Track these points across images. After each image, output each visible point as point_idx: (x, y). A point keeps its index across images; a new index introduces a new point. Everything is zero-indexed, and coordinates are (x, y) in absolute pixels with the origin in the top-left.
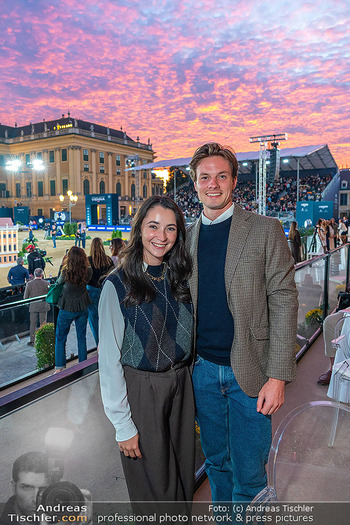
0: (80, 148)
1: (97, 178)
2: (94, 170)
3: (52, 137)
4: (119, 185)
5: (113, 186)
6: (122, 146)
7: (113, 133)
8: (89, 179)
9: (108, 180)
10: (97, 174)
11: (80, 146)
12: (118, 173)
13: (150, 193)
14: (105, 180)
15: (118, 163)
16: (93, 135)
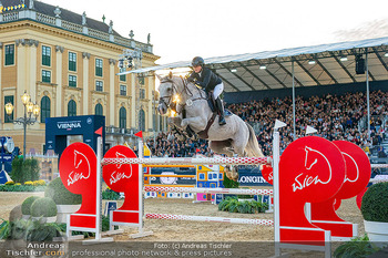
0: (37, 44)
1: (64, 95)
2: (59, 81)
4: (99, 107)
5: (90, 110)
6: (107, 45)
7: (92, 24)
8: (51, 96)
9: (82, 98)
10: (64, 88)
11: (37, 39)
12: (99, 88)
13: (149, 123)
14: (77, 100)
15: (99, 72)
16: (59, 23)
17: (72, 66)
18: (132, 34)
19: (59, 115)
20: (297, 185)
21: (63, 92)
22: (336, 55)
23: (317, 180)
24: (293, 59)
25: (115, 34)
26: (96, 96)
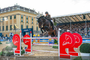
0: (20, 15)
1: (25, 25)
3: (11, 11)
4: (32, 27)
5: (31, 27)
6: (34, 14)
7: (31, 10)
8: (23, 25)
9: (29, 25)
10: (26, 23)
11: (20, 14)
12: (32, 23)
14: (28, 25)
15: (32, 20)
16: (24, 10)
17: (27, 19)
18: (39, 12)
19: (25, 28)
20: (64, 44)
21: (25, 24)
22: (79, 15)
23: (68, 43)
24: (71, 16)
25: (36, 12)
26: (32, 25)
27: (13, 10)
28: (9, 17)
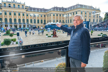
5: (88, 20)
7: (89, 7)
11: (80, 10)
13: (98, 21)
16: (84, 7)
21: (84, 18)
26: (89, 18)
27: (75, 8)
28: (72, 14)
